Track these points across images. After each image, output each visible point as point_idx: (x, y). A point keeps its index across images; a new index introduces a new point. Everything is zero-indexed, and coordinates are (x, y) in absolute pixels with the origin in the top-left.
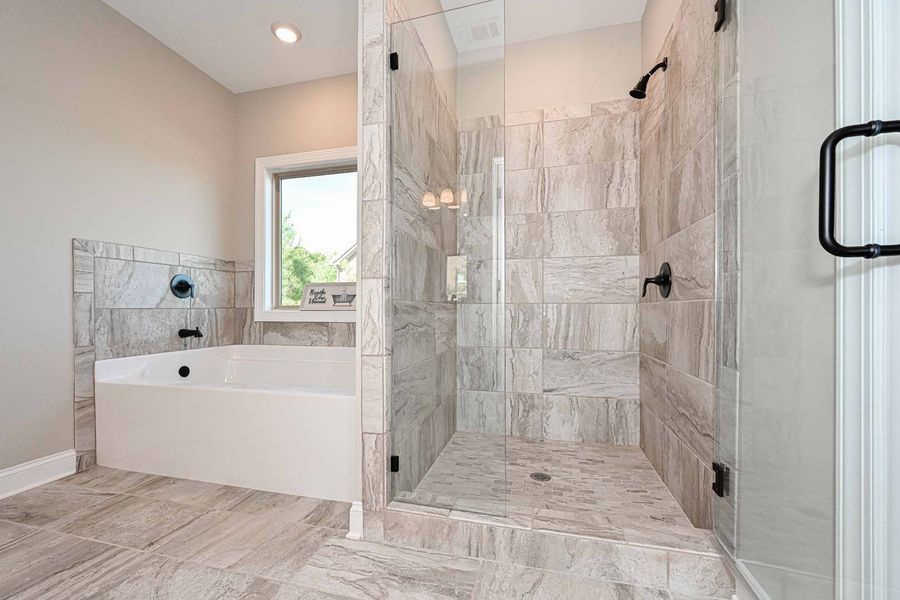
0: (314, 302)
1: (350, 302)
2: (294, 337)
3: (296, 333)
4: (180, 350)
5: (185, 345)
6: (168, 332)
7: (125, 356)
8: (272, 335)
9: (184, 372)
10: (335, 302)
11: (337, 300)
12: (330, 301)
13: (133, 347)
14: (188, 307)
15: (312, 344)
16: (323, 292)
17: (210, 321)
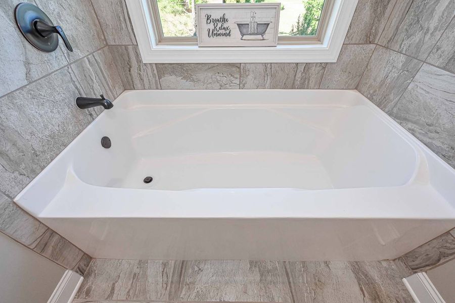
0: (213, 34)
1: (262, 34)
2: (199, 80)
3: (201, 76)
4: (89, 123)
5: (91, 115)
6: (67, 110)
7: (43, 168)
8: (169, 79)
9: (106, 143)
10: (243, 35)
11: (244, 31)
12: (235, 32)
13: (44, 152)
14: (66, 63)
15: (221, 87)
16: (224, 20)
17: (96, 73)
